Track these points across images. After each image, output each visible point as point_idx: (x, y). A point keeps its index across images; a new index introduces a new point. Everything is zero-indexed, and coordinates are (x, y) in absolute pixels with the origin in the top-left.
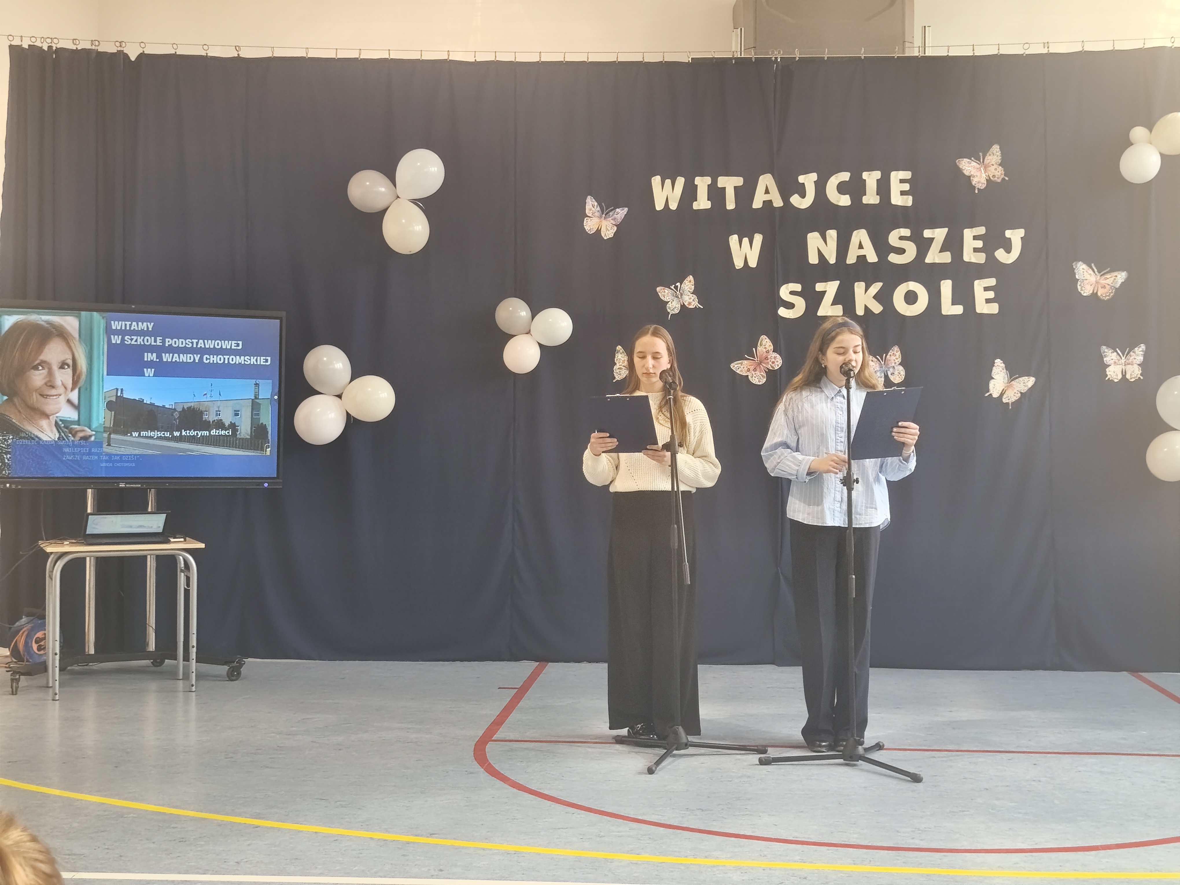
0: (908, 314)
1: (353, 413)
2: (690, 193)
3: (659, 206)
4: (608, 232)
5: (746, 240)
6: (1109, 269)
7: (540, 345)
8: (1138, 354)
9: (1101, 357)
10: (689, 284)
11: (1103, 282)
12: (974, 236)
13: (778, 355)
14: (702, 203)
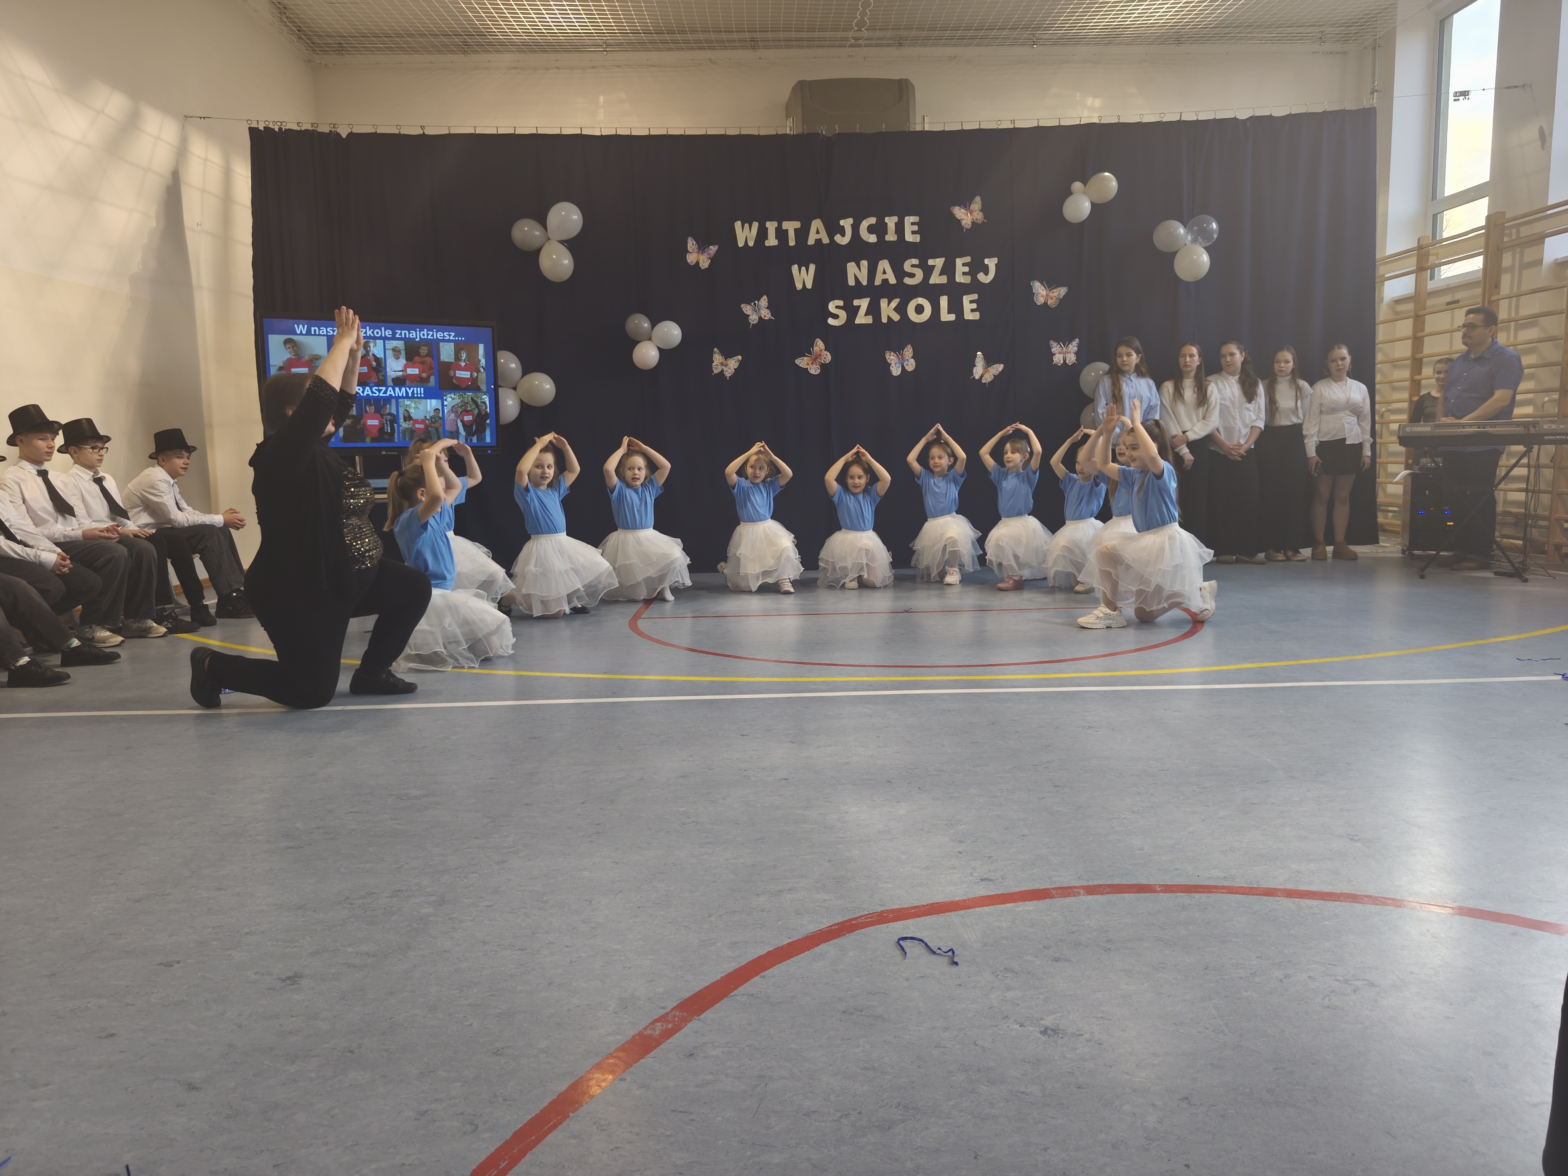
0: (917, 321)
1: (525, 400)
2: (762, 234)
3: (741, 244)
4: (705, 263)
5: (803, 269)
6: (1055, 286)
7: (659, 349)
8: (1073, 347)
9: (1050, 348)
10: (764, 302)
11: (1051, 295)
12: (963, 264)
13: (828, 353)
14: (772, 241)
